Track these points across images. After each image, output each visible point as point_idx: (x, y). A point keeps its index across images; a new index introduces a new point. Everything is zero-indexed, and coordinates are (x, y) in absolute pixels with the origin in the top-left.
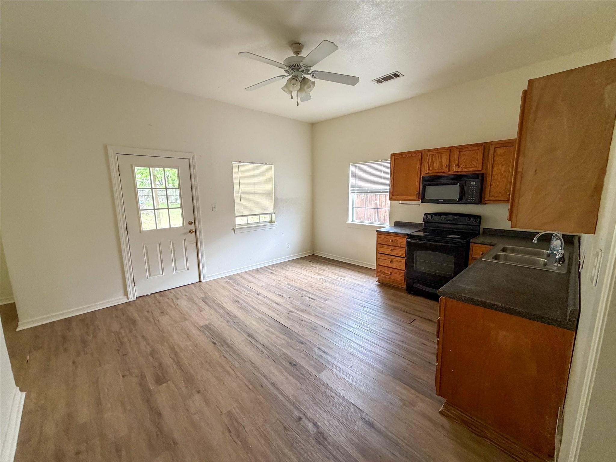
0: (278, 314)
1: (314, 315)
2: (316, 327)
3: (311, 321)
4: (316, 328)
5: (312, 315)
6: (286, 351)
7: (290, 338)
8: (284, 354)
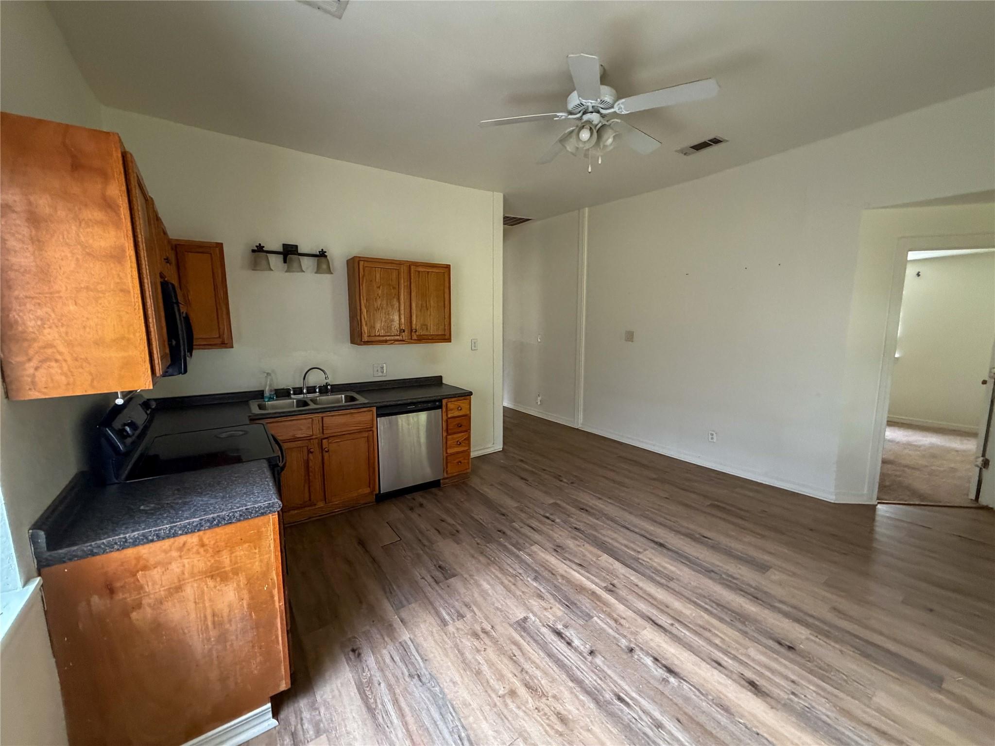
0: (636, 587)
1: (559, 577)
2: (555, 550)
3: (564, 561)
4: (555, 548)
5: (562, 576)
6: (597, 521)
7: (595, 536)
8: (597, 519)
